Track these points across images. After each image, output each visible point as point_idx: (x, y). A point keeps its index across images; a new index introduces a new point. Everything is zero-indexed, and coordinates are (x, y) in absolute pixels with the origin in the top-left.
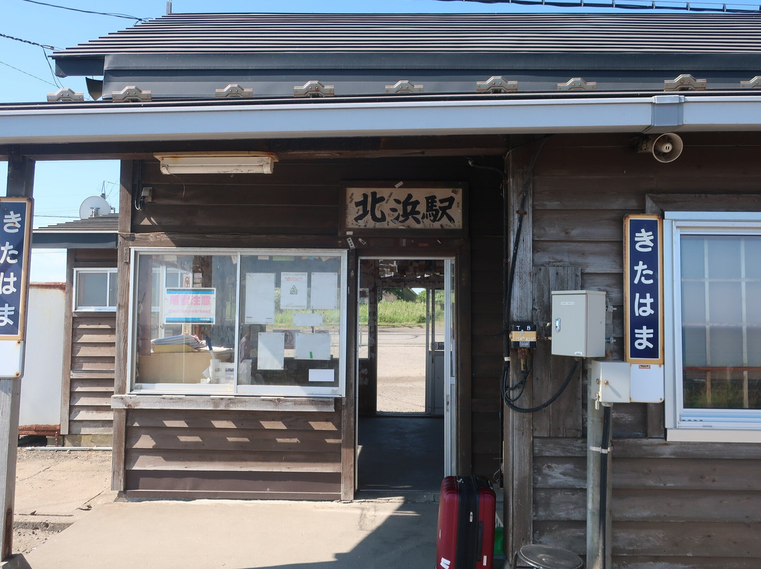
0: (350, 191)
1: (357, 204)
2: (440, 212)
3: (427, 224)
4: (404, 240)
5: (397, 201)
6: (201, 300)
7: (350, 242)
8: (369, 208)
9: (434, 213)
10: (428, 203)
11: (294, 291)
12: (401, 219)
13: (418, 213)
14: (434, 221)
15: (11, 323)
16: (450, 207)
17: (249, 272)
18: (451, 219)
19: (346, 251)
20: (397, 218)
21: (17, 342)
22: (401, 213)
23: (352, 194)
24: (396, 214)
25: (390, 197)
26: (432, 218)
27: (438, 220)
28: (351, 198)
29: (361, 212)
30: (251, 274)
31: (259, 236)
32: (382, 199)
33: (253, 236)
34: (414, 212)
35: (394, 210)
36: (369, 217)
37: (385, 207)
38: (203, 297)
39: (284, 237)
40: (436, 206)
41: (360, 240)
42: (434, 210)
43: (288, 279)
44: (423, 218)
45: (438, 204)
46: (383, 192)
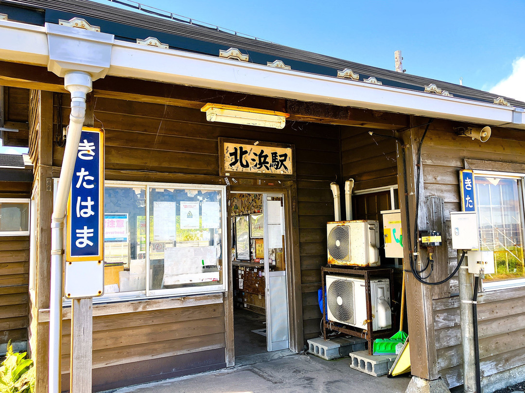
0: (226, 145)
1: (231, 154)
2: (280, 163)
3: (273, 170)
4: (260, 181)
5: (255, 154)
6: (116, 223)
7: (227, 180)
8: (238, 158)
9: (277, 163)
10: (273, 157)
11: (190, 215)
12: (258, 166)
13: (268, 163)
14: (276, 169)
15: (91, 244)
16: (285, 160)
17: (156, 201)
18: (286, 168)
19: (225, 187)
20: (256, 166)
21: (98, 261)
22: (258, 163)
23: (228, 148)
24: (255, 163)
25: (251, 151)
26: (276, 167)
27: (279, 168)
28: (227, 150)
29: (234, 160)
30: (157, 203)
31: (163, 174)
32: (246, 152)
33: (158, 173)
34: (265, 162)
35: (254, 160)
36: (239, 163)
37: (248, 158)
38: (118, 221)
39: (182, 175)
40: (277, 159)
41: (233, 179)
42: (277, 162)
43: (186, 207)
44: (270, 166)
45: (279, 158)
46: (246, 147)
